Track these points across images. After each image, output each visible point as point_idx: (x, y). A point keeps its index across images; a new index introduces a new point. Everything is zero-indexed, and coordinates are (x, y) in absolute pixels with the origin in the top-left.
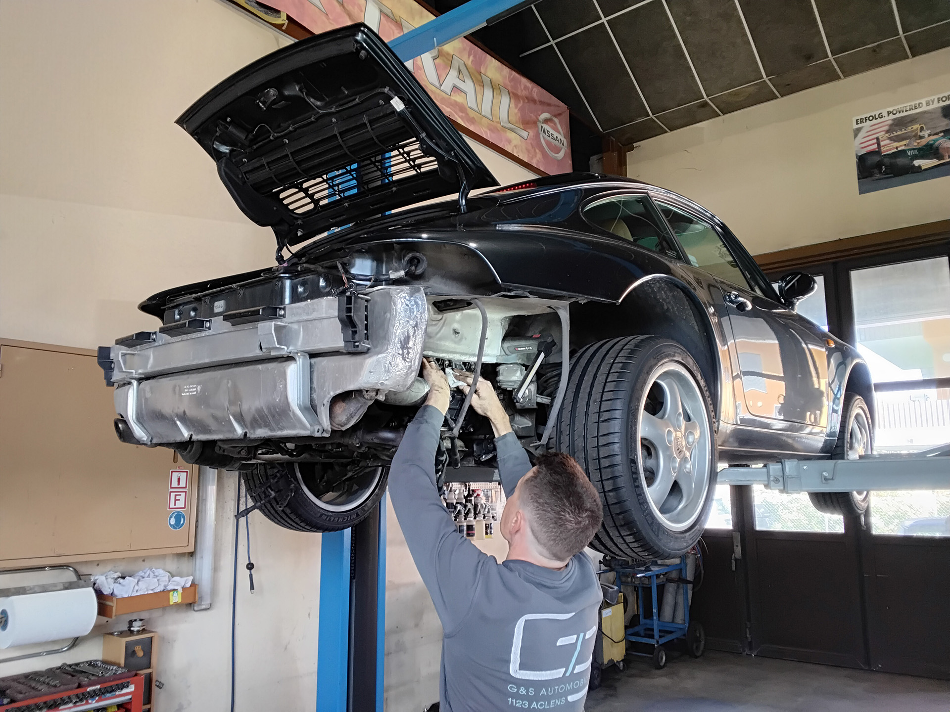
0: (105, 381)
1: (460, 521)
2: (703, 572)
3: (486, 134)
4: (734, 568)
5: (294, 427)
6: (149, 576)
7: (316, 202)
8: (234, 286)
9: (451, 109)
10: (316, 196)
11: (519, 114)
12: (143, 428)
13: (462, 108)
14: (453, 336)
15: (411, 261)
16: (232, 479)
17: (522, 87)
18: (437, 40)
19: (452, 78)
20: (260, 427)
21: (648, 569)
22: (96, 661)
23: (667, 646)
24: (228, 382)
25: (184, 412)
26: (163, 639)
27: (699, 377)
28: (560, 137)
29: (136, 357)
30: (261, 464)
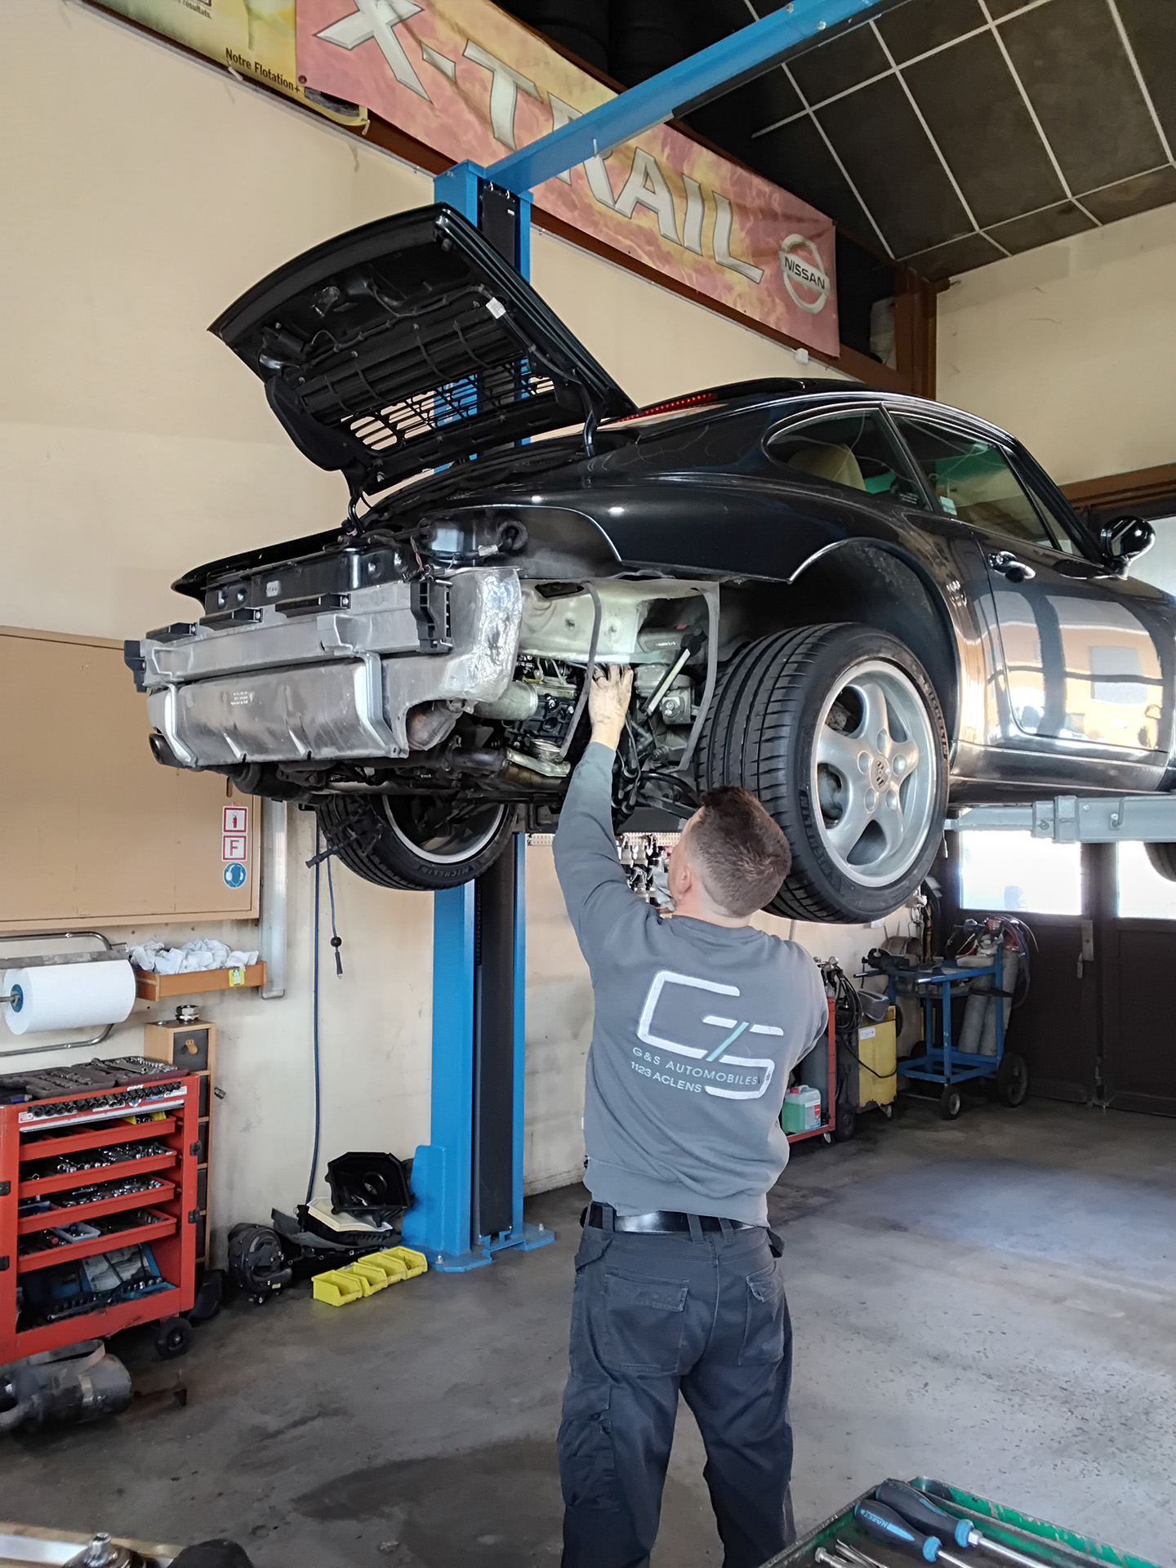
0: (135, 686)
1: (639, 892)
2: (1028, 981)
3: (690, 277)
4: (1080, 975)
5: (366, 746)
6: (200, 949)
7: (400, 434)
8: (289, 562)
9: (631, 240)
10: (399, 427)
11: (748, 241)
12: (185, 746)
13: (650, 238)
14: (566, 629)
15: (507, 531)
16: (308, 823)
17: (754, 193)
18: (597, 143)
19: (634, 188)
20: (326, 746)
21: (937, 972)
22: (137, 1057)
23: (961, 1087)
24: (285, 689)
25: (235, 726)
26: (221, 1033)
27: (921, 680)
28: (817, 274)
29: (172, 655)
30: (337, 795)
